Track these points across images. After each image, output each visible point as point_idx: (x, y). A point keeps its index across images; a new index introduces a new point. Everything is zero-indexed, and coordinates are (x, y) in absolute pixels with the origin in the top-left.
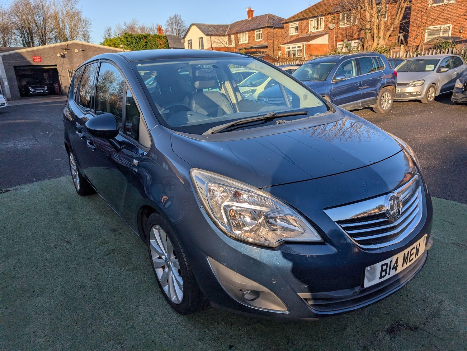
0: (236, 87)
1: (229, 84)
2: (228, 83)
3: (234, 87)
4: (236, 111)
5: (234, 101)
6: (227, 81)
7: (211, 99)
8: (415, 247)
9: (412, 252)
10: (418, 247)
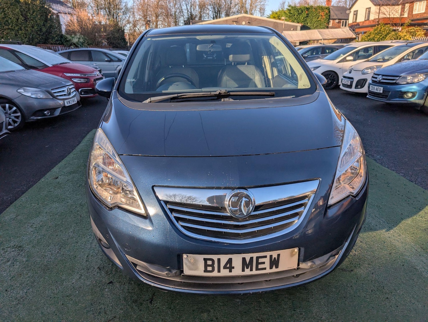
0: (273, 62)
1: (267, 59)
2: (266, 57)
3: (272, 62)
4: (270, 86)
5: (270, 77)
6: (265, 56)
7: (245, 72)
8: (266, 257)
9: (261, 260)
10: (275, 258)
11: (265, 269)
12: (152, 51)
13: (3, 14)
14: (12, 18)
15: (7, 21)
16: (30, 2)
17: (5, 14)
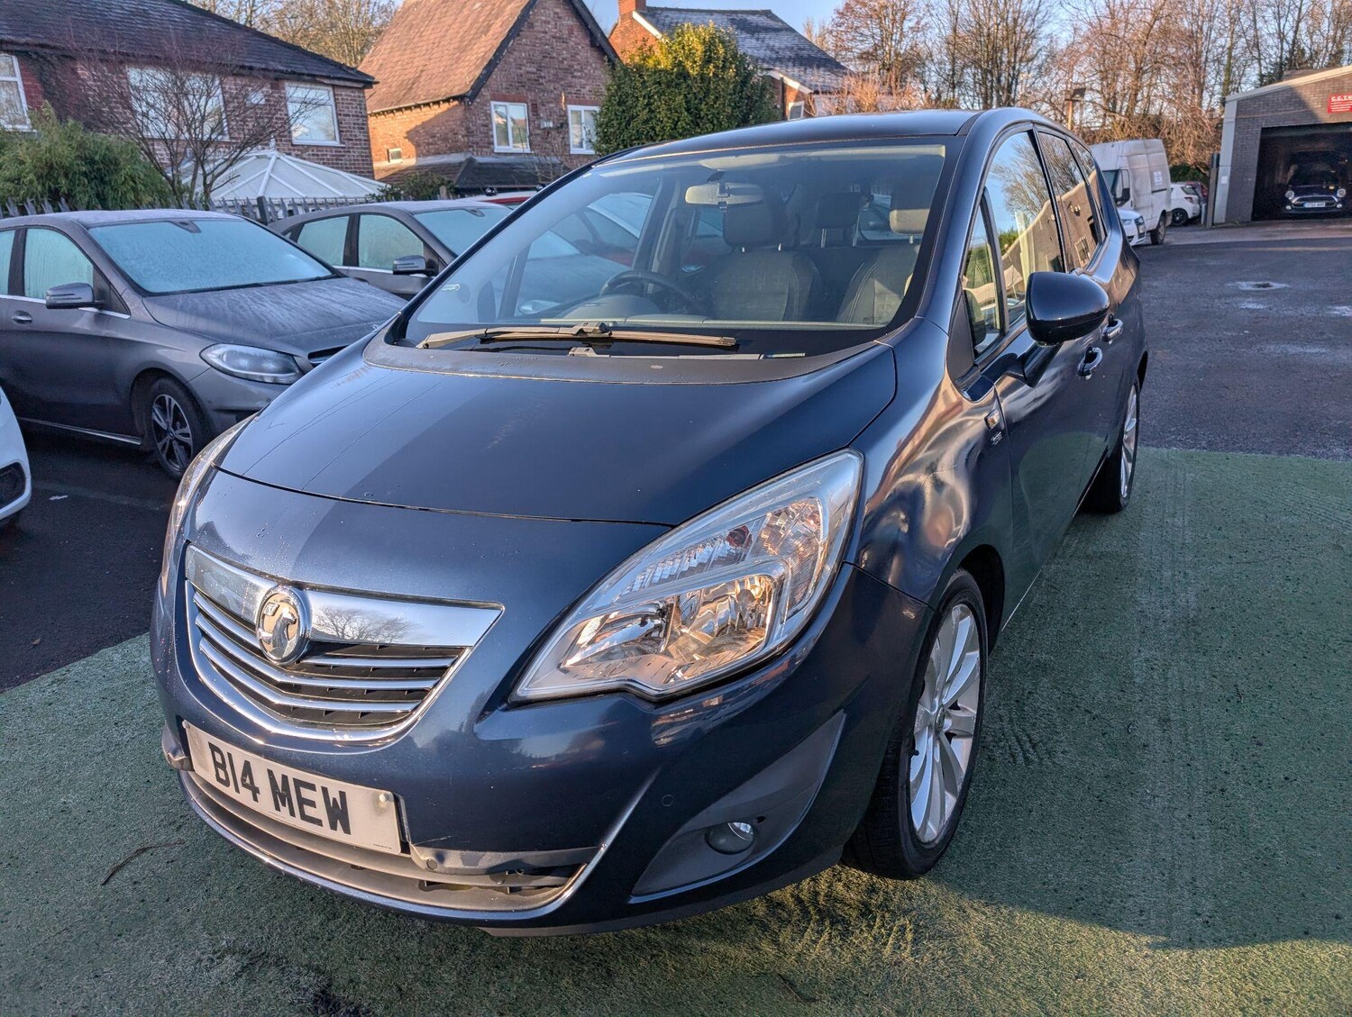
8: (312, 787)
9: (306, 793)
10: (334, 800)
11: (319, 822)
12: (674, 207)
13: (647, 110)
14: (666, 119)
15: (653, 129)
16: (711, 75)
17: (651, 111)
